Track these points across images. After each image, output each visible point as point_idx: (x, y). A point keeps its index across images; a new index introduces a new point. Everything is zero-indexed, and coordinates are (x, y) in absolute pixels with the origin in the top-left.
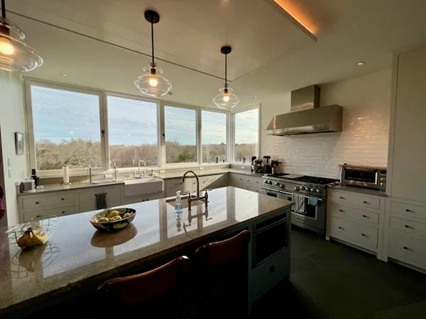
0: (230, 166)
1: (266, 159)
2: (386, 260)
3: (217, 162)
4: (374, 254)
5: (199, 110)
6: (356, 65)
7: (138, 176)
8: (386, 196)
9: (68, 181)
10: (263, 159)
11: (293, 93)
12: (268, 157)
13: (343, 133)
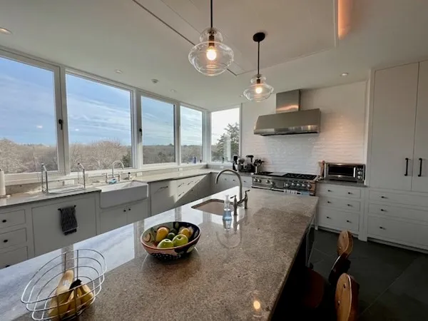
0: (207, 167)
1: (250, 158)
2: (366, 240)
3: (195, 162)
4: (356, 236)
5: (177, 105)
6: (341, 76)
7: (111, 180)
8: (366, 186)
9: (4, 193)
10: (246, 158)
11: (279, 95)
12: (252, 157)
13: (321, 134)
